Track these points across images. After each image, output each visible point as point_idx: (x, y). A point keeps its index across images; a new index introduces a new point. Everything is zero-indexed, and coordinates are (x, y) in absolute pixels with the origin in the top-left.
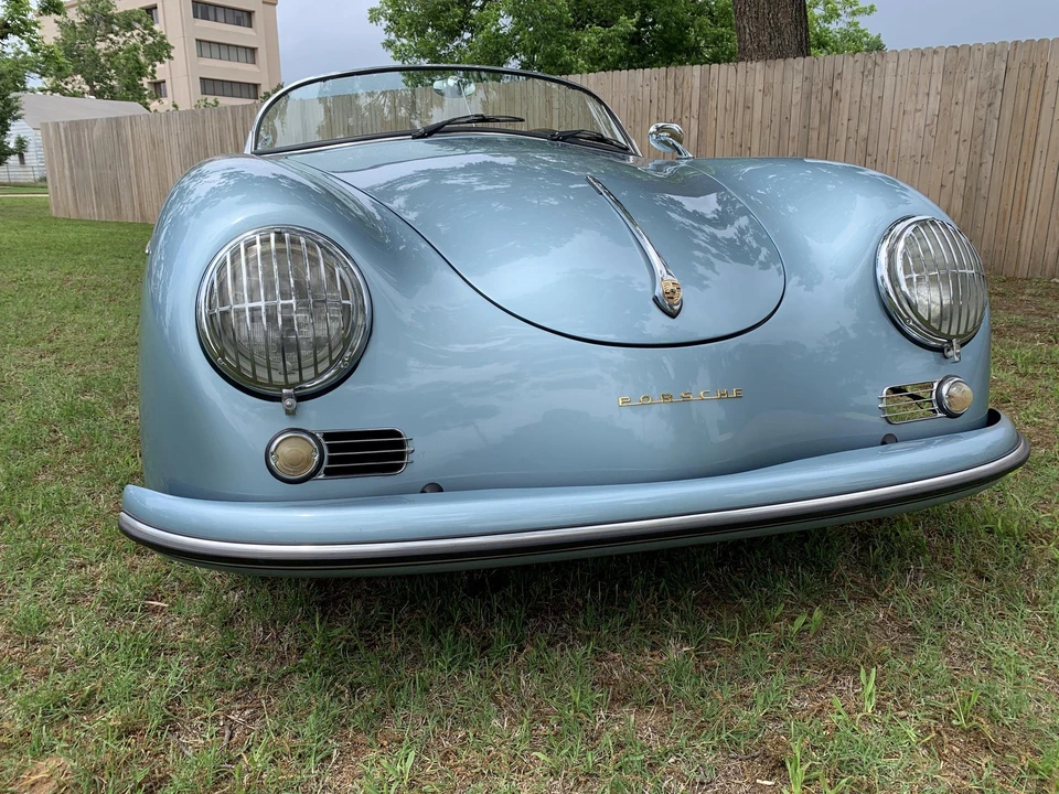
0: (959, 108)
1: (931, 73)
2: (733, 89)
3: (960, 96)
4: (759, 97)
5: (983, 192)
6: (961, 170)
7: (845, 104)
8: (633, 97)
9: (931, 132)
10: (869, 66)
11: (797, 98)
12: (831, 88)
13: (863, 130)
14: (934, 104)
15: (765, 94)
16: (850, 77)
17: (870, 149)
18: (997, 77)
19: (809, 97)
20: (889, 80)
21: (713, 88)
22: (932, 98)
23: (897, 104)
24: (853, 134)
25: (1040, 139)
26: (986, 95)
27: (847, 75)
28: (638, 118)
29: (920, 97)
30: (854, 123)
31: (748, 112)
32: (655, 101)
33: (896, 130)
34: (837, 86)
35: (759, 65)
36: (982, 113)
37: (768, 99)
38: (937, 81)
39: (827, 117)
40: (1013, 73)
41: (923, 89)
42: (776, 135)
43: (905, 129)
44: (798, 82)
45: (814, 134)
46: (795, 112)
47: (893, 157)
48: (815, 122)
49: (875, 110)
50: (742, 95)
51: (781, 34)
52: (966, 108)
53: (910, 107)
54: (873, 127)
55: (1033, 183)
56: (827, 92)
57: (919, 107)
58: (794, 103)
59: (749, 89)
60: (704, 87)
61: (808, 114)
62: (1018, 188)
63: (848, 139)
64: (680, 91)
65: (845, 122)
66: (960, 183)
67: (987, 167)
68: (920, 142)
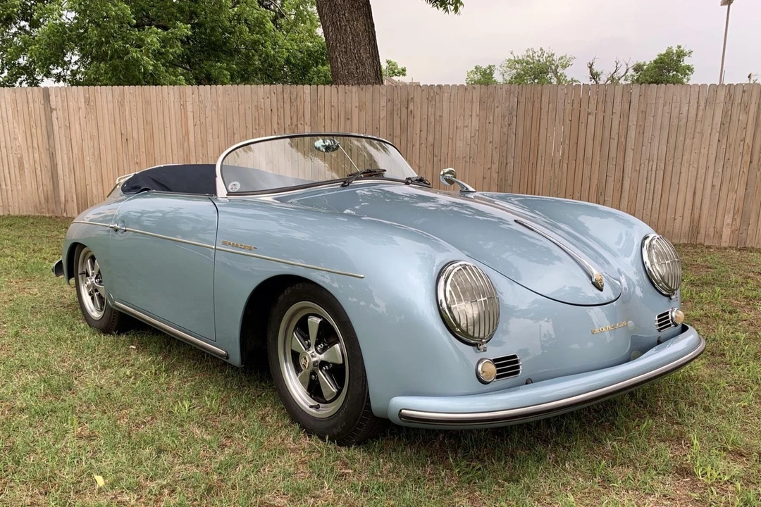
0: (491, 126)
1: (472, 102)
2: (336, 105)
3: (491, 118)
4: (356, 111)
5: (510, 182)
6: (495, 167)
7: (417, 119)
8: (257, 107)
9: (475, 141)
10: (432, 94)
11: (383, 114)
12: (407, 108)
13: (431, 139)
14: (475, 123)
15: (360, 110)
16: (419, 102)
17: (436, 152)
18: (512, 107)
19: (392, 114)
20: (446, 104)
21: (321, 103)
22: (474, 119)
23: (452, 122)
24: (423, 141)
25: (540, 147)
26: (507, 118)
27: (417, 100)
28: (262, 123)
29: (466, 118)
30: (424, 133)
31: (348, 122)
32: (275, 110)
33: (452, 139)
34: (411, 107)
35: (355, 88)
36: (505, 130)
37: (363, 113)
38: (476, 107)
39: (405, 128)
40: (522, 106)
41: (468, 113)
43: (458, 138)
44: (383, 103)
46: (383, 124)
47: (452, 158)
48: (397, 132)
49: (437, 126)
50: (343, 109)
51: (363, 65)
52: (495, 127)
53: (460, 124)
54: (437, 137)
55: (538, 176)
56: (404, 111)
57: (466, 125)
58: (381, 117)
59: (348, 105)
60: (315, 102)
61: (392, 127)
62: (530, 180)
63: (421, 144)
64: (295, 104)
65: (418, 132)
66: (495, 176)
67: (510, 165)
68: (468, 148)
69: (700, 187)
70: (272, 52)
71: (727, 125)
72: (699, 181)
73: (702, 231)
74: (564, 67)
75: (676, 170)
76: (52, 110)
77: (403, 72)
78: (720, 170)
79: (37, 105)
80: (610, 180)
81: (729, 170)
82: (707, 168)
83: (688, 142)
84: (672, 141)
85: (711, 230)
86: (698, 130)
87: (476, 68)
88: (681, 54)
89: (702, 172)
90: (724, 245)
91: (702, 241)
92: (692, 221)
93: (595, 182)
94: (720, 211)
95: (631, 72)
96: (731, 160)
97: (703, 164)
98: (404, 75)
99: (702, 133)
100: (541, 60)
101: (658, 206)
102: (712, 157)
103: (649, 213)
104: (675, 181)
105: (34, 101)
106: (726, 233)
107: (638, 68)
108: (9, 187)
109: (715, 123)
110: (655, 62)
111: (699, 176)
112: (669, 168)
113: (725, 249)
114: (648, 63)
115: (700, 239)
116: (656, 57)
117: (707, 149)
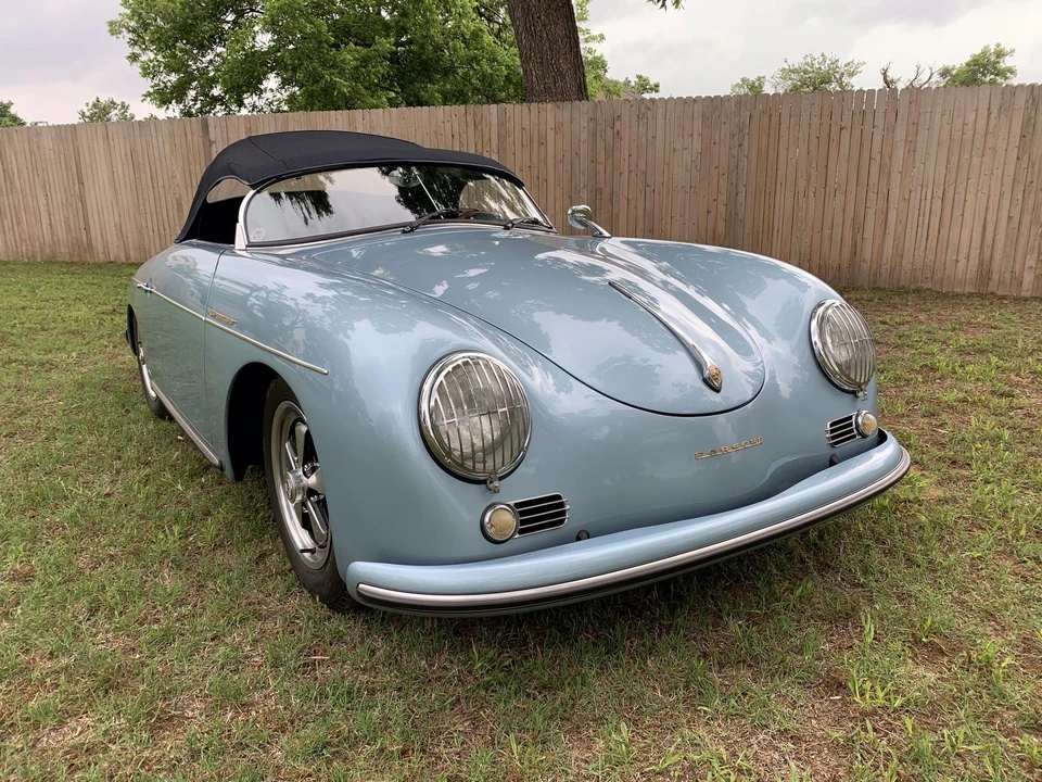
0: (717, 147)
1: (693, 118)
2: (527, 128)
3: (717, 137)
4: (551, 134)
5: (740, 217)
6: (723, 198)
7: (626, 141)
8: (436, 132)
9: (696, 166)
10: (643, 110)
11: (584, 136)
12: (613, 128)
13: (642, 166)
14: (697, 144)
15: (556, 133)
16: (628, 119)
17: (649, 181)
18: (743, 123)
19: (594, 135)
20: (660, 121)
21: (510, 126)
22: (695, 139)
23: (668, 142)
24: (633, 168)
25: (779, 172)
26: (736, 137)
29: (686, 138)
30: (634, 157)
31: (543, 147)
32: (457, 136)
33: (668, 164)
34: (617, 125)
35: (550, 106)
36: (735, 151)
37: (559, 136)
38: (698, 125)
39: (611, 152)
40: (756, 120)
41: (688, 131)
42: (569, 169)
43: (676, 164)
44: (584, 123)
45: (601, 168)
46: (583, 149)
47: (668, 186)
48: (602, 157)
49: (650, 149)
50: (536, 132)
51: (563, 78)
52: (722, 147)
53: (678, 145)
54: (650, 162)
55: (777, 209)
56: (610, 131)
57: (685, 146)
58: (582, 140)
59: (542, 127)
60: (502, 124)
61: (594, 151)
62: (767, 213)
63: (630, 172)
64: (479, 127)
65: (627, 158)
66: (722, 209)
67: (742, 196)
68: (688, 175)
69: (991, 219)
70: (489, 71)
71: (1029, 137)
72: (990, 211)
73: (995, 277)
74: (851, 75)
75: (960, 198)
76: (211, 143)
77: (656, 88)
78: (1020, 197)
79: (195, 137)
80: (871, 213)
81: (1032, 196)
82: (1002, 195)
83: (976, 161)
84: (954, 159)
85: (1008, 275)
86: (989, 145)
87: (743, 80)
88: (1000, 54)
89: (994, 200)
90: (1025, 294)
91: (995, 290)
92: (981, 263)
93: (850, 215)
94: (1021, 250)
95: (936, 77)
96: (1034, 184)
97: (995, 190)
98: (656, 91)
99: (994, 149)
100: (823, 67)
101: (934, 245)
102: (1008, 181)
103: (922, 254)
104: (958, 212)
105: (192, 133)
106: (1028, 278)
107: (945, 73)
108: (167, 232)
109: (1012, 135)
110: (968, 64)
111: (991, 205)
112: (950, 195)
113: (1026, 300)
114: (958, 66)
115: (993, 286)
116: (968, 59)
117: (1001, 169)
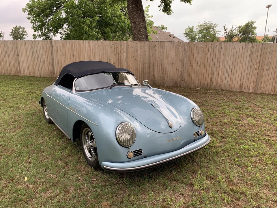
0: (179, 54)
1: (173, 47)
2: (133, 47)
3: (179, 52)
4: (139, 49)
5: (184, 71)
6: (180, 66)
7: (157, 52)
8: (110, 47)
9: (174, 58)
10: (161, 44)
11: (147, 50)
12: (154, 48)
13: (161, 57)
14: (174, 53)
17: (162, 61)
18: (185, 48)
19: (150, 50)
20: (166, 47)
21: (129, 46)
23: (167, 53)
25: (194, 60)
26: (184, 52)
27: (157, 46)
28: (112, 52)
30: (159, 56)
31: (137, 52)
32: (116, 48)
33: (167, 58)
34: (155, 47)
35: (139, 42)
36: (183, 55)
37: (141, 50)
38: (175, 48)
39: (153, 54)
40: (188, 48)
41: (172, 50)
42: (143, 58)
43: (169, 58)
44: (147, 47)
45: (151, 58)
46: (147, 53)
47: (167, 63)
48: (151, 55)
49: (163, 53)
50: (135, 48)
51: (142, 35)
52: (180, 54)
53: (170, 53)
54: (163, 57)
55: (193, 69)
56: (153, 49)
59: (137, 47)
60: (127, 46)
61: (149, 54)
63: (158, 59)
64: (121, 47)
65: (157, 55)
66: (180, 69)
67: (185, 66)
68: (172, 60)
69: (243, 74)
71: (251, 55)
72: (242, 72)
73: (244, 87)
75: (236, 69)
76: (53, 47)
78: (249, 69)
80: (215, 71)
81: (252, 69)
82: (245, 68)
83: (239, 60)
85: (246, 87)
89: (243, 69)
90: (250, 92)
92: (240, 84)
93: (210, 72)
94: (249, 81)
95: (237, 28)
96: (253, 66)
99: (244, 57)
101: (230, 79)
103: (227, 82)
104: (235, 72)
105: (48, 44)
106: (251, 88)
107: (239, 27)
109: (248, 55)
112: (233, 68)
115: (243, 90)
117: (245, 62)
